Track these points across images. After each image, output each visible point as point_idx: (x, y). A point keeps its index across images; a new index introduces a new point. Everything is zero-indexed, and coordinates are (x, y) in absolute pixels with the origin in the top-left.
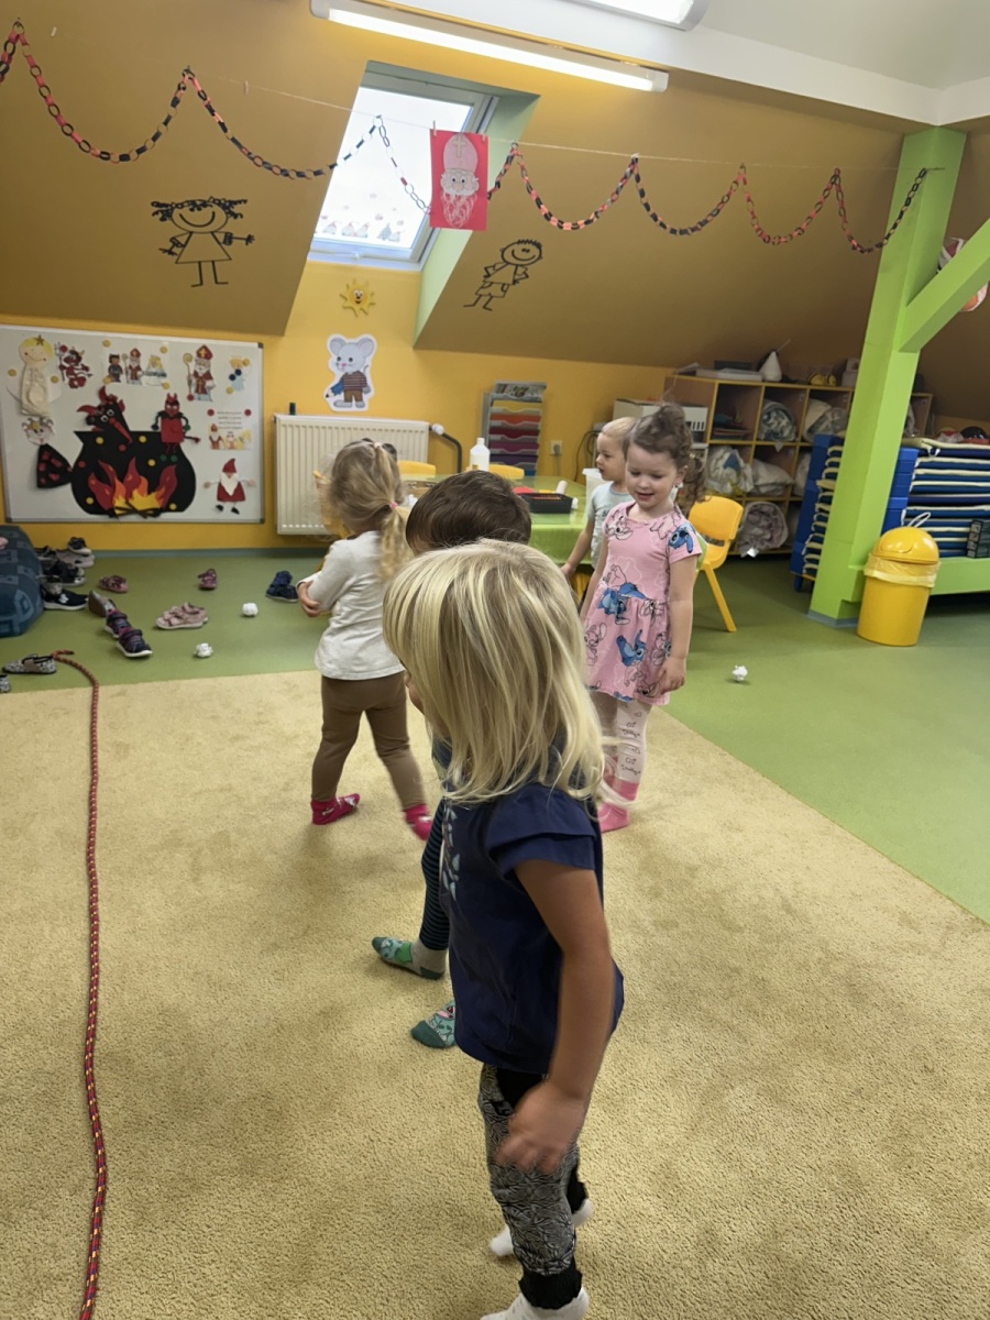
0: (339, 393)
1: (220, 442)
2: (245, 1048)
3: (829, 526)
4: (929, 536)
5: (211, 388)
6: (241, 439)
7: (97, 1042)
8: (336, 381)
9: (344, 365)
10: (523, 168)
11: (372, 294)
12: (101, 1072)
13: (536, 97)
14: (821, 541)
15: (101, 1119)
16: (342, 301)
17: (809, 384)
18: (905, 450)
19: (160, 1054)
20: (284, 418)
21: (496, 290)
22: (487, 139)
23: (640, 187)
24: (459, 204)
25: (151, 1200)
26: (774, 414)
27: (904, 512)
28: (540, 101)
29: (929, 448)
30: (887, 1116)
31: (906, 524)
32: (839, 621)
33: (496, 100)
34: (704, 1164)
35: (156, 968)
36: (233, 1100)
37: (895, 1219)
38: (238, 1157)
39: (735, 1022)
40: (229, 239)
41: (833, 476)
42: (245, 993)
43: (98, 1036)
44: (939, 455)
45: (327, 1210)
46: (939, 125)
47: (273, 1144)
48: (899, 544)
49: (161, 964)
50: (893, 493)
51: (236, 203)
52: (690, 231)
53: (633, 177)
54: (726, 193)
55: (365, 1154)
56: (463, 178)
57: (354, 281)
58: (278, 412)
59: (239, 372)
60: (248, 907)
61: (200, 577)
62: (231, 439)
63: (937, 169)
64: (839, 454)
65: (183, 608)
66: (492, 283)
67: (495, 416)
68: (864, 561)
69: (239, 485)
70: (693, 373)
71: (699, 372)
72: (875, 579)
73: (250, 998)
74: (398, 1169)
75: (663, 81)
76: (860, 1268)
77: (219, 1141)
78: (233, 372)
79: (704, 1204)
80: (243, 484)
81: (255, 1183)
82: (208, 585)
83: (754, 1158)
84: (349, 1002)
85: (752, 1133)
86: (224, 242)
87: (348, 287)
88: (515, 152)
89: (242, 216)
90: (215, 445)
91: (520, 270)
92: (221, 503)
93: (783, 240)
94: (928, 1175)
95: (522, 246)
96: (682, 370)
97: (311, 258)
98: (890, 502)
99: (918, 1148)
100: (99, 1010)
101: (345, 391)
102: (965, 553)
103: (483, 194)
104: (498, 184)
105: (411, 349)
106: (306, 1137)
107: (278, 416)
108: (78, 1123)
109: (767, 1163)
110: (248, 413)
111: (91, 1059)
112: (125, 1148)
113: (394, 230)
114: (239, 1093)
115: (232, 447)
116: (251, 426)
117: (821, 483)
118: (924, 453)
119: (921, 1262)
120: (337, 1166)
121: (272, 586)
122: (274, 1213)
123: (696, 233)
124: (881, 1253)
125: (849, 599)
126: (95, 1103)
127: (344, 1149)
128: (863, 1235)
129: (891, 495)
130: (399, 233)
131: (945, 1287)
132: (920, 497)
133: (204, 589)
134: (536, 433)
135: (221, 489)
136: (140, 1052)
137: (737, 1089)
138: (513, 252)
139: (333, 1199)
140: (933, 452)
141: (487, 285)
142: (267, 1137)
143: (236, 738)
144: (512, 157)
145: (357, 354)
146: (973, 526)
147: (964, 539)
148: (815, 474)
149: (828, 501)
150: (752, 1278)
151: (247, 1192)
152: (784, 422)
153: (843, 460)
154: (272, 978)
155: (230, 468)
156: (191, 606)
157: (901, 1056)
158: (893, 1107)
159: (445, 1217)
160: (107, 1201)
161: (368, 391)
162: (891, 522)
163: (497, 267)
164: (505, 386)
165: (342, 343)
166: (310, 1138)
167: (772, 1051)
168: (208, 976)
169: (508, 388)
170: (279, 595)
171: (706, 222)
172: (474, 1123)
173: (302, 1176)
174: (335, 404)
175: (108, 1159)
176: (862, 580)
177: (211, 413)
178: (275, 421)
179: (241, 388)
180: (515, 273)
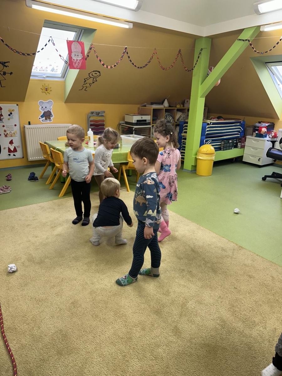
0: (43, 117)
1: (8, 135)
2: (51, 318)
3: (186, 146)
4: (212, 146)
5: (3, 119)
6: (14, 133)
7: (4, 325)
8: (42, 114)
9: (44, 109)
10: (95, 51)
11: (51, 88)
12: (8, 334)
13: (95, 30)
14: (184, 150)
15: (11, 348)
16: (42, 90)
17: (176, 107)
18: (204, 124)
19: (25, 325)
20: (27, 126)
21: (88, 85)
22: (83, 43)
23: (128, 56)
24: (77, 62)
25: (31, 369)
26: (168, 116)
27: (205, 140)
28: (97, 31)
29: (210, 123)
30: (228, 302)
31: (205, 144)
32: (191, 171)
33: (83, 30)
34: (185, 324)
35: (18, 299)
36: (51, 334)
37: (235, 329)
38: (56, 350)
39: (186, 284)
40: (5, 73)
41: (186, 132)
42: (48, 301)
43: (4, 323)
44: (212, 125)
45: (85, 360)
46: (204, 36)
47: (65, 344)
48: (205, 149)
49: (20, 297)
50: (202, 136)
51: (6, 63)
52: (143, 67)
53: (126, 53)
54: (152, 56)
55: (93, 341)
56: (78, 54)
57: (45, 84)
58: (25, 124)
59: (11, 113)
60: (43, 276)
61: (6, 177)
62: (11, 134)
63: (205, 48)
64: (187, 126)
65: (3, 187)
66: (87, 83)
67: (91, 121)
68: (196, 154)
69: (15, 147)
70: (145, 106)
71: (147, 106)
72: (200, 159)
73: (50, 302)
74: (103, 344)
75: (131, 26)
76: (229, 343)
77: (49, 347)
78: (9, 113)
79: (187, 335)
80: (16, 147)
81: (62, 357)
82: (9, 179)
83: (197, 320)
84: (79, 298)
85: (196, 314)
86: (3, 75)
87: (43, 86)
88: (92, 46)
89: (8, 67)
90: (6, 136)
91: (95, 79)
92: (10, 153)
93: (168, 69)
94: (241, 316)
95: (95, 72)
96: (142, 105)
97: (31, 78)
98: (201, 138)
99: (237, 309)
100: (3, 315)
101: (45, 117)
102: (221, 150)
103: (84, 59)
104: (88, 56)
105: (64, 103)
106: (75, 340)
107: (25, 126)
108: (3, 351)
109: (201, 321)
110: (15, 125)
111: (3, 330)
112: (20, 355)
113: (55, 68)
114: (52, 331)
115: (11, 136)
116: (17, 129)
117: (183, 134)
118: (208, 124)
119: (243, 339)
120: (86, 347)
121: (29, 177)
122: (70, 364)
123: (144, 68)
124: (233, 338)
125: (193, 165)
126: (8, 344)
127: (87, 341)
128: (228, 335)
129: (201, 136)
130: (57, 69)
131: (250, 344)
132: (209, 136)
133: (8, 180)
134: (104, 125)
135: (9, 149)
136: (19, 325)
137: (190, 302)
138: (92, 74)
139: (87, 356)
140: (211, 124)
141: (85, 84)
142: (63, 342)
143: (28, 225)
144: (91, 48)
145: (48, 106)
146: (222, 142)
147: (220, 146)
148: (181, 132)
149: (185, 139)
150: (203, 352)
151: (61, 360)
152: (171, 118)
153: (188, 128)
154: (55, 295)
155: (11, 142)
156: (6, 186)
157: (228, 286)
158: (229, 300)
159: (119, 354)
160: (18, 372)
161: (52, 116)
162: (202, 144)
163: (88, 78)
164: (93, 112)
165: (43, 103)
166: (76, 340)
167: (196, 291)
168: (35, 299)
169: (94, 113)
170: (32, 179)
171: (147, 64)
172: (122, 326)
173: (76, 352)
174: (42, 121)
175: (15, 359)
176: (196, 159)
177: (4, 126)
178: (24, 127)
179: (12, 118)
180: (93, 80)
